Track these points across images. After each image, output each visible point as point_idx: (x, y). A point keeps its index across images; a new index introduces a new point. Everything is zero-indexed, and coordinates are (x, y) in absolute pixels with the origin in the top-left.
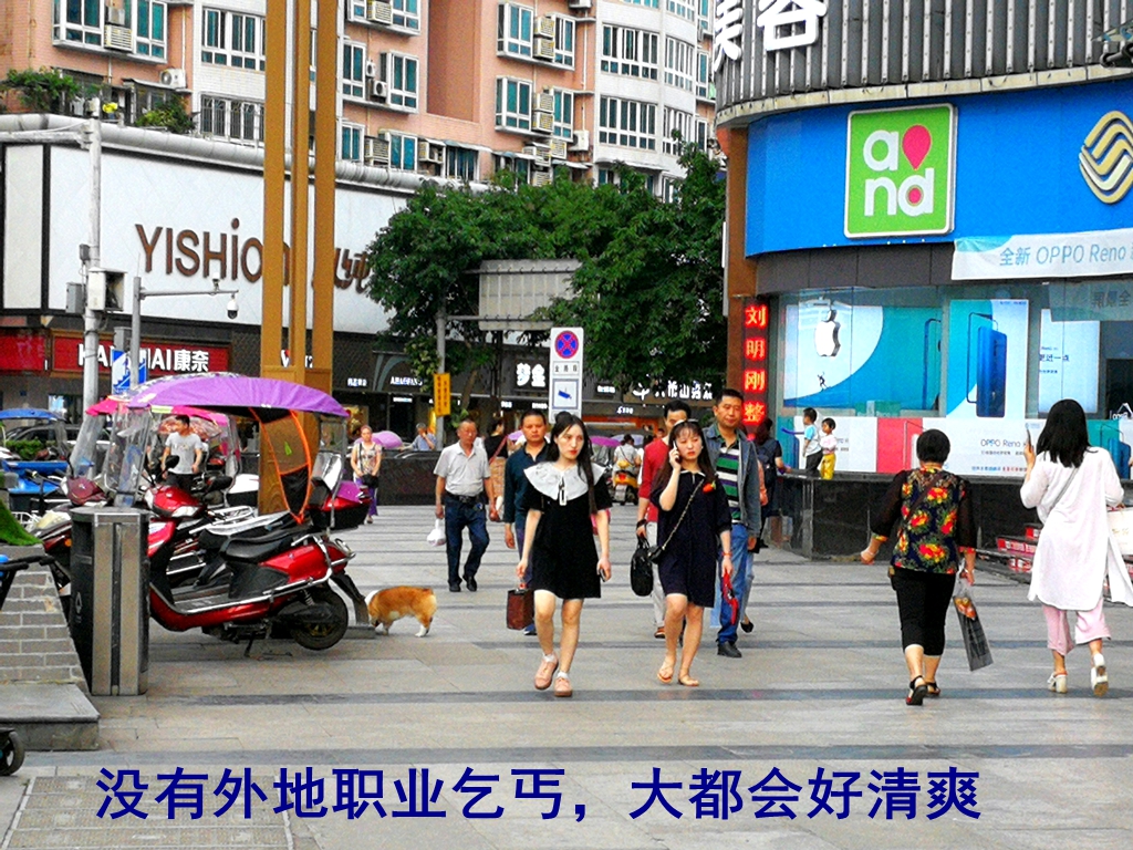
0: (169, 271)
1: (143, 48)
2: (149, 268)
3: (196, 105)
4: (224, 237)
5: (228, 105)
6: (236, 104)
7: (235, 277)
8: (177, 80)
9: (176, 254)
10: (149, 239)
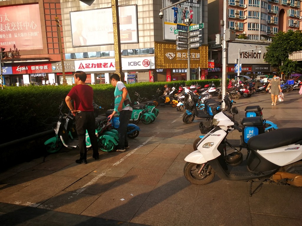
0: (244, 58)
1: (240, 29)
2: (241, 58)
3: (247, 36)
4: (251, 53)
7: (252, 58)
8: (244, 33)
9: (245, 55)
10: (241, 53)
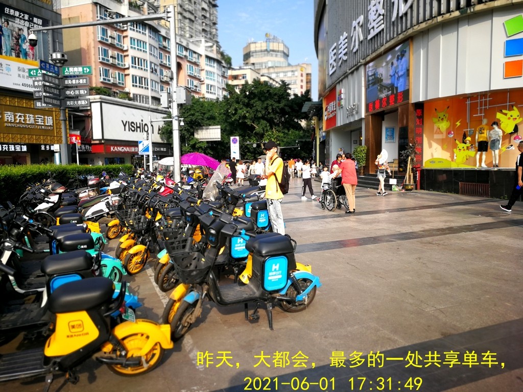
0: (129, 130)
1: (119, 83)
2: (125, 130)
3: (131, 96)
4: (140, 123)
5: (138, 96)
6: (140, 95)
7: (142, 132)
8: (127, 90)
9: (131, 127)
10: (125, 123)
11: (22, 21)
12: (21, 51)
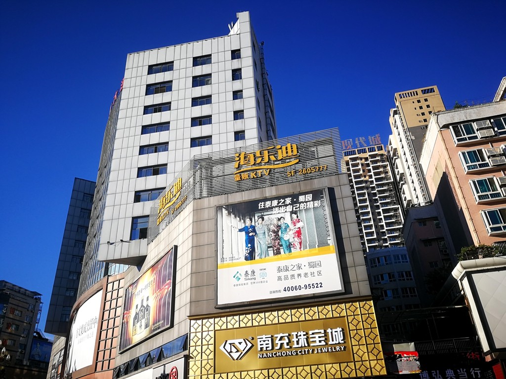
11: (282, 209)
12: (281, 245)
